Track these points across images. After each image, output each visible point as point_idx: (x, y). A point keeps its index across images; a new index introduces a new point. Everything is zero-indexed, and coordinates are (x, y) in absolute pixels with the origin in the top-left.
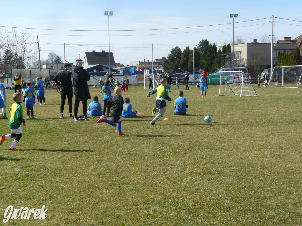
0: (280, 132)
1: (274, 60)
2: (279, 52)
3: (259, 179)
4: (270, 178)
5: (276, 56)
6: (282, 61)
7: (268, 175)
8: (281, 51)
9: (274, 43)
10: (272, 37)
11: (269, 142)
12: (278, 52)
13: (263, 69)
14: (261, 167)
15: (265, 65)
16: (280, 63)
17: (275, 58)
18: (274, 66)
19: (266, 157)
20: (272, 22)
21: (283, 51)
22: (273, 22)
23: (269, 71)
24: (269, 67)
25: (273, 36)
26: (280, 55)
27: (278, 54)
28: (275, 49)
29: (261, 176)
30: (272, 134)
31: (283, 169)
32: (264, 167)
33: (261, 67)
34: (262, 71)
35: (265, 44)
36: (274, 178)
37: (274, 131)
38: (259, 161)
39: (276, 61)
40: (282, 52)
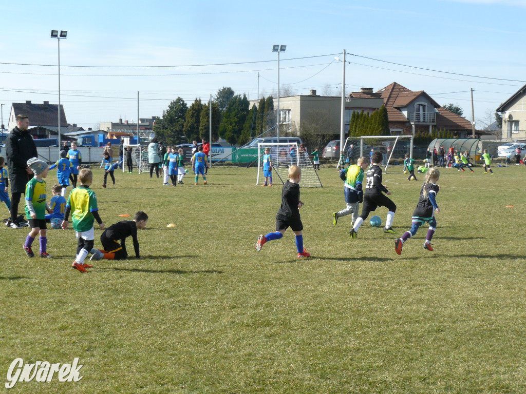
0: (374, 249)
1: (346, 125)
2: (354, 113)
3: (354, 334)
4: (373, 333)
5: (350, 118)
6: (359, 127)
7: (367, 327)
8: (356, 111)
9: (346, 98)
10: (343, 86)
11: (358, 268)
12: (352, 112)
13: (328, 142)
14: (353, 311)
15: (331, 133)
16: (356, 131)
17: (346, 122)
18: (346, 136)
19: (357, 293)
20: (343, 61)
21: (360, 112)
22: (345, 61)
23: (338, 144)
24: (337, 137)
25: (344, 84)
26: (356, 117)
27: (351, 116)
28: (346, 108)
29: (356, 328)
30: (361, 252)
31: (390, 315)
32: (357, 313)
33: (324, 137)
34: (326, 144)
35: (329, 99)
36: (380, 333)
37: (362, 247)
38: (347, 301)
39: (348, 127)
40: (358, 113)
